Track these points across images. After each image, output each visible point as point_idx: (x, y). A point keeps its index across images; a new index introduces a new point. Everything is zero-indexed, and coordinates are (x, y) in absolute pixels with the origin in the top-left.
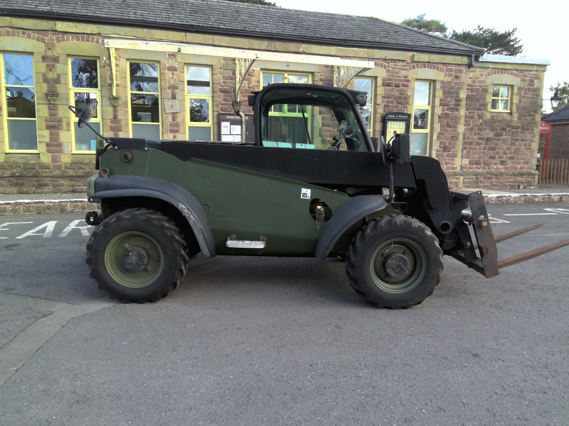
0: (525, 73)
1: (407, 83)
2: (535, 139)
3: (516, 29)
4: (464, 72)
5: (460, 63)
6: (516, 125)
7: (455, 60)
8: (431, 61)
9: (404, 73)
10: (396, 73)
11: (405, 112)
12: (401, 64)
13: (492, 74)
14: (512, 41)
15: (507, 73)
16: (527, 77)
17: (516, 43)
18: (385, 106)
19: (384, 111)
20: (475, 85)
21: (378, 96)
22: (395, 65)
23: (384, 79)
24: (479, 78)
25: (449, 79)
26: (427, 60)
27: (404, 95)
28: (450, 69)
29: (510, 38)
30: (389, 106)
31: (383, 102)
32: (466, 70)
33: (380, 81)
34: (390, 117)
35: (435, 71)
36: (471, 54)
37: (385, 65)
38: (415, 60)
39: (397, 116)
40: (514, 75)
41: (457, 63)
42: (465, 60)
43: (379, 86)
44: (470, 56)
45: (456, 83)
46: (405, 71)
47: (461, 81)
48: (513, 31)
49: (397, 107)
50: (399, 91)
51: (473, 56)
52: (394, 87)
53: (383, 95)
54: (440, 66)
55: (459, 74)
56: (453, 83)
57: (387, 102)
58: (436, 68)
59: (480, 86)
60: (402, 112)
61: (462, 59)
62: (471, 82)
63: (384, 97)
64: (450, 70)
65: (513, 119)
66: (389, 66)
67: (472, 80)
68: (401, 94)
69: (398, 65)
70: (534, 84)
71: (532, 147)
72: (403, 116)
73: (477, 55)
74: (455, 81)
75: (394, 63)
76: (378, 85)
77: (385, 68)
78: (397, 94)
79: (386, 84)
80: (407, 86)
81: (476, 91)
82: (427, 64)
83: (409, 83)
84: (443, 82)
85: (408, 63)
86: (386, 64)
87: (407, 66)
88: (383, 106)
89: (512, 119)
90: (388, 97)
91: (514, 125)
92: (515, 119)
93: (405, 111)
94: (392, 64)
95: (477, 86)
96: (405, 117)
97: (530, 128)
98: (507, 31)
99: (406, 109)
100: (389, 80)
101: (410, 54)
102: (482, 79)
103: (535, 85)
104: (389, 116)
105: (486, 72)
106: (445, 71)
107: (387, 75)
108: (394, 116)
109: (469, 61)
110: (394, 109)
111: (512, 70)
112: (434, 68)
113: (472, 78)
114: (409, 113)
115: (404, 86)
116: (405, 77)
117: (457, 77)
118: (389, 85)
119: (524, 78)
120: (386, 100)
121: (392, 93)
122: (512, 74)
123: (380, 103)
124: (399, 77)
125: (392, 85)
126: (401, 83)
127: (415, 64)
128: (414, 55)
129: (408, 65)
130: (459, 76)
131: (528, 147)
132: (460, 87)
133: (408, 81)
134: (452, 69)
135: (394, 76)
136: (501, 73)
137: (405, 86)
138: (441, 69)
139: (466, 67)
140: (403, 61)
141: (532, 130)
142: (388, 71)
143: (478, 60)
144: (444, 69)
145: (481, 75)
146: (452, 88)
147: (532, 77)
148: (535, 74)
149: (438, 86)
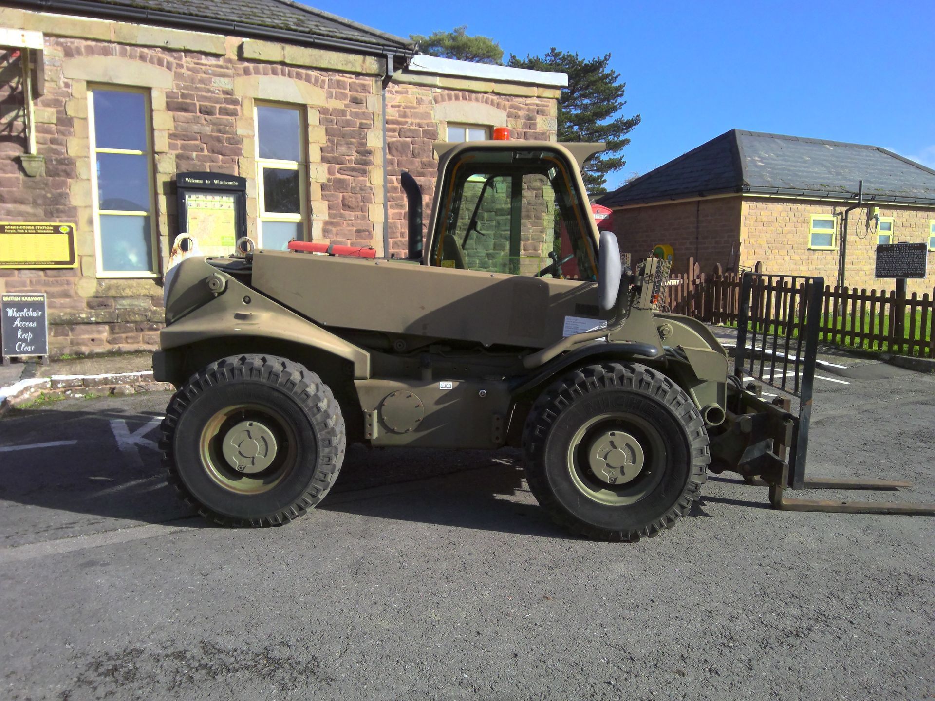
0: (517, 102)
1: (231, 107)
2: (545, 236)
3: (609, 56)
4: (373, 90)
5: (359, 70)
6: (503, 206)
7: (347, 63)
8: (288, 61)
9: (223, 83)
10: (202, 81)
11: (236, 174)
12: (212, 61)
13: (443, 100)
14: (607, 76)
15: (477, 100)
16: (519, 108)
17: (612, 79)
18: (178, 157)
19: (178, 167)
20: (406, 122)
21: (156, 133)
22: (196, 63)
23: (169, 95)
24: (415, 108)
25: (339, 105)
26: (279, 58)
27: (227, 133)
28: (338, 82)
29: (603, 71)
30: (189, 158)
31: (172, 146)
32: (377, 87)
33: (158, 100)
34: (189, 183)
35: (303, 84)
36: (385, 52)
37: (168, 62)
38: (246, 55)
39: (208, 182)
40: (492, 103)
41: (353, 69)
42: (371, 64)
43: (159, 110)
44: (382, 57)
45: (357, 115)
46: (227, 80)
47: (366, 111)
48: (606, 59)
49: (213, 161)
50: (214, 124)
51: (390, 56)
52: (198, 114)
53: (171, 132)
54: (314, 74)
55: (360, 95)
56: (348, 113)
57: (183, 147)
58: (304, 77)
59: (419, 125)
60: (227, 172)
61: (364, 62)
62: (397, 115)
63: (172, 136)
64: (339, 84)
65: (496, 195)
66: (181, 66)
67: (399, 111)
68: (219, 131)
69: (206, 65)
70: (535, 124)
71: (540, 252)
72: (225, 183)
73: (398, 54)
74: (354, 110)
75: (192, 58)
76: (154, 107)
77: (169, 67)
78: (208, 129)
79: (174, 105)
80: (234, 114)
81: (411, 134)
82: (279, 67)
83: (238, 107)
84: (323, 111)
85: (230, 61)
86: (171, 59)
87: (228, 68)
88: (173, 157)
89: (493, 196)
90: (184, 135)
91: (499, 207)
92: (501, 195)
93: (234, 172)
94: (187, 61)
95: (412, 124)
96: (231, 183)
97: (533, 214)
98: (596, 59)
99: (236, 167)
100: (184, 96)
101: (235, 41)
102: (422, 109)
103: (538, 126)
104: (187, 180)
105: (428, 95)
106: (326, 86)
107: (178, 86)
108: (200, 181)
109: (381, 67)
110: (204, 165)
111: (486, 93)
112: (299, 76)
113: (399, 106)
114: (243, 175)
115: (224, 112)
116: (226, 92)
117: (356, 101)
118: (184, 108)
119: (514, 111)
120: (179, 142)
121: (196, 128)
122: (486, 102)
123: (165, 148)
124: (209, 91)
125: (191, 108)
126: (218, 106)
127: (251, 66)
128: (243, 44)
129: (230, 65)
130: (361, 100)
131: (530, 251)
132: (366, 124)
133: (235, 102)
134: (344, 82)
135: (196, 88)
136: (464, 98)
137: (228, 114)
138: (317, 81)
139: (376, 81)
140: (217, 56)
141: (538, 217)
142: (178, 76)
143: (407, 67)
144: (324, 81)
145: (420, 101)
146: (348, 123)
147: (529, 110)
148: (537, 105)
149: (313, 117)
